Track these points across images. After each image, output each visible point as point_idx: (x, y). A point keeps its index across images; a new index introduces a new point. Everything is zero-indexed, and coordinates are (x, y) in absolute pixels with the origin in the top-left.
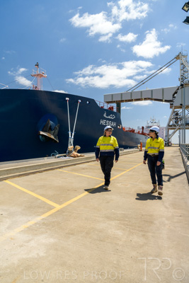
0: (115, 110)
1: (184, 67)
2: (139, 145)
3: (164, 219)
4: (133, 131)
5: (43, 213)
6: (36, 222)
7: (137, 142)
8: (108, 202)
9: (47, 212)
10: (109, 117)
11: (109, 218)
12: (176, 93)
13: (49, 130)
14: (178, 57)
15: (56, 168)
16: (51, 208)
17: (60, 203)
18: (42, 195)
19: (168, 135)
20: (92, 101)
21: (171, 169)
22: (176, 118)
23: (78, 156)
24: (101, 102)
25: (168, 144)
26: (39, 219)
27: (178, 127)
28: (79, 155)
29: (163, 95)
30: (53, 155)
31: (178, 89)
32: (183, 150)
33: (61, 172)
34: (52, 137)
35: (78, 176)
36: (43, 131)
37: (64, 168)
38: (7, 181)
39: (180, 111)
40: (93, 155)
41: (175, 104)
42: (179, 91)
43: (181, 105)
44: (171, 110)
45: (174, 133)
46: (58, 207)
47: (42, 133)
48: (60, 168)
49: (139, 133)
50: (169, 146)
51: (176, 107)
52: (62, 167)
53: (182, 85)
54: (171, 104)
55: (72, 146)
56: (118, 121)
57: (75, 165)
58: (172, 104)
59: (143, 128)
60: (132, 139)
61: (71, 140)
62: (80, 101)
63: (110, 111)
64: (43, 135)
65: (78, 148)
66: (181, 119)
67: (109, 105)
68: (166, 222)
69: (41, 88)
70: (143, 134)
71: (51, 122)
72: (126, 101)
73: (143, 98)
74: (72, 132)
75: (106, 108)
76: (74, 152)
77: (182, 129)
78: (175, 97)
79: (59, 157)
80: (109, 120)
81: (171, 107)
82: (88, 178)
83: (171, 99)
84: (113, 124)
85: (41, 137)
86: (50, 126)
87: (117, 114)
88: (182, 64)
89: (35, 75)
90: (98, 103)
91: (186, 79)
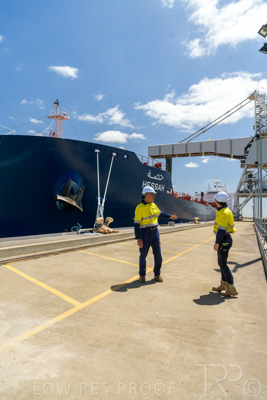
0: (164, 168)
1: (261, 110)
2: (196, 218)
3: (230, 327)
4: (188, 198)
5: (58, 314)
6: (47, 326)
7: (194, 213)
8: (151, 300)
9: (63, 312)
10: (155, 178)
11: (151, 324)
12: (249, 146)
13: (71, 193)
14: (252, 97)
15: (79, 249)
16: (68, 307)
17: (82, 300)
18: (57, 288)
19: (237, 205)
20: (132, 155)
21: (242, 254)
22: (249, 182)
23: (109, 232)
24: (144, 156)
25: (238, 218)
26: (51, 322)
27: (251, 194)
28: (111, 230)
29: (231, 148)
30: (75, 230)
31: (252, 141)
32: (258, 227)
33: (85, 255)
34: (74, 203)
35: (109, 261)
36: (61, 195)
37: (89, 249)
38: (7, 266)
39: (255, 171)
40: (131, 230)
41: (248, 162)
42: (254, 144)
43: (257, 163)
44: (243, 169)
45: (247, 201)
46: (79, 306)
47: (59, 197)
48: (84, 248)
49: (196, 201)
50: (239, 220)
51: (248, 167)
52: (87, 247)
53: (257, 136)
54: (242, 162)
55: (102, 218)
56: (168, 183)
57: (105, 244)
58: (244, 162)
59: (202, 194)
60: (186, 209)
61: (101, 209)
62: (115, 154)
63: (156, 169)
64: (61, 201)
65: (110, 220)
66: (256, 183)
67: (156, 161)
68: (234, 332)
69: (61, 135)
70: (202, 202)
71: (73, 183)
72: (179, 155)
73: (203, 152)
74: (102, 197)
75: (150, 164)
76: (104, 226)
77: (258, 196)
78: (247, 152)
79: (82, 233)
80: (155, 181)
81: (242, 166)
82: (124, 264)
83: (243, 154)
84: (161, 188)
85: (58, 203)
86: (72, 189)
87: (166, 174)
88: (258, 106)
89: (53, 117)
90: (140, 158)
91: (263, 126)
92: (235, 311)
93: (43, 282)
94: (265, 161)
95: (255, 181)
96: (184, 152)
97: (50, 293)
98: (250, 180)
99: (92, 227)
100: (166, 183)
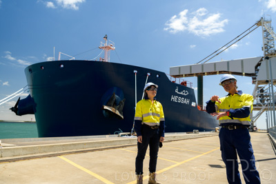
1: (268, 34)
2: (217, 128)
10: (181, 93)
12: (259, 65)
13: (115, 105)
14: (259, 23)
18: (100, 174)
20: (164, 73)
22: (262, 96)
27: (264, 107)
29: (242, 67)
30: (117, 133)
31: (261, 60)
32: (274, 135)
33: (124, 152)
34: (117, 113)
36: (106, 105)
37: (127, 148)
38: (61, 157)
39: (266, 87)
41: (258, 78)
42: (263, 63)
44: (254, 85)
45: (259, 115)
47: (106, 107)
48: (123, 147)
50: (254, 131)
51: (259, 84)
52: (126, 146)
53: (267, 58)
54: (253, 79)
58: (255, 79)
62: (149, 74)
77: (271, 109)
78: (258, 70)
79: (122, 135)
80: (182, 96)
81: (254, 82)
83: (253, 71)
84: (186, 102)
85: (104, 111)
86: (116, 101)
87: (190, 90)
88: (265, 31)
89: (103, 48)
90: (169, 77)
91: (271, 47)
93: (88, 169)
94: (275, 78)
95: (267, 96)
96: (213, 71)
97: (93, 177)
98: (261, 95)
99: (130, 132)
100: (191, 97)
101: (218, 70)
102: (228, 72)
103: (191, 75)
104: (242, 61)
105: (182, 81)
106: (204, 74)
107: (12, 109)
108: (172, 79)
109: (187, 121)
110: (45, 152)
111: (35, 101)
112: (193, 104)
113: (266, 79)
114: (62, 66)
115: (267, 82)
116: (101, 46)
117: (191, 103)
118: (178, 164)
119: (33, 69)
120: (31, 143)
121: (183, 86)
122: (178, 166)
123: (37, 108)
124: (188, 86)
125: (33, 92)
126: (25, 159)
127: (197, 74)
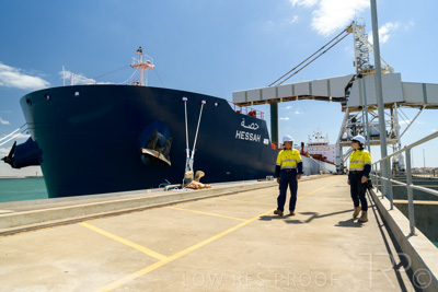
1: (361, 44)
5: (139, 269)
8: (250, 251)
9: (145, 267)
10: (249, 127)
12: (350, 85)
13: (158, 146)
14: (349, 29)
17: (168, 254)
18: (140, 243)
19: (340, 156)
20: (223, 102)
22: (354, 127)
24: (237, 104)
25: (342, 171)
26: (129, 278)
28: (202, 185)
29: (329, 90)
30: (163, 186)
31: (353, 79)
33: (174, 210)
34: (162, 157)
35: (200, 215)
36: (150, 148)
37: (178, 205)
38: (84, 224)
39: (359, 115)
41: (349, 104)
42: (356, 83)
44: (344, 114)
46: (164, 260)
47: (145, 151)
48: (171, 204)
51: (350, 111)
53: (360, 76)
54: (343, 105)
55: (192, 172)
56: (264, 132)
58: (345, 104)
59: (303, 144)
61: (190, 162)
62: (204, 102)
64: (146, 155)
65: (201, 174)
70: (303, 153)
71: (159, 134)
74: (191, 149)
75: (244, 112)
78: (349, 93)
79: (169, 189)
80: (250, 131)
81: (343, 110)
82: (217, 218)
83: (343, 95)
84: (256, 138)
85: (143, 157)
86: (159, 141)
87: (261, 123)
88: (357, 40)
89: (136, 66)
90: (232, 106)
91: (365, 62)
92: (352, 258)
93: (124, 237)
94: (369, 103)
95: (360, 127)
97: (131, 248)
99: (181, 183)
100: (262, 132)
101: (297, 94)
102: (310, 97)
103: (262, 102)
104: (328, 81)
105: (249, 110)
106: (279, 100)
107: (5, 159)
108: (237, 109)
109: (258, 165)
110: (59, 218)
111: (41, 146)
112: (266, 141)
113: (358, 104)
114: (77, 94)
115: (360, 108)
116: (134, 63)
117: (262, 140)
118: (247, 222)
119: (34, 100)
120: (37, 206)
121: (251, 117)
122: (247, 225)
123: (43, 156)
124: (258, 116)
125: (36, 134)
126: (28, 230)
127: (269, 101)
